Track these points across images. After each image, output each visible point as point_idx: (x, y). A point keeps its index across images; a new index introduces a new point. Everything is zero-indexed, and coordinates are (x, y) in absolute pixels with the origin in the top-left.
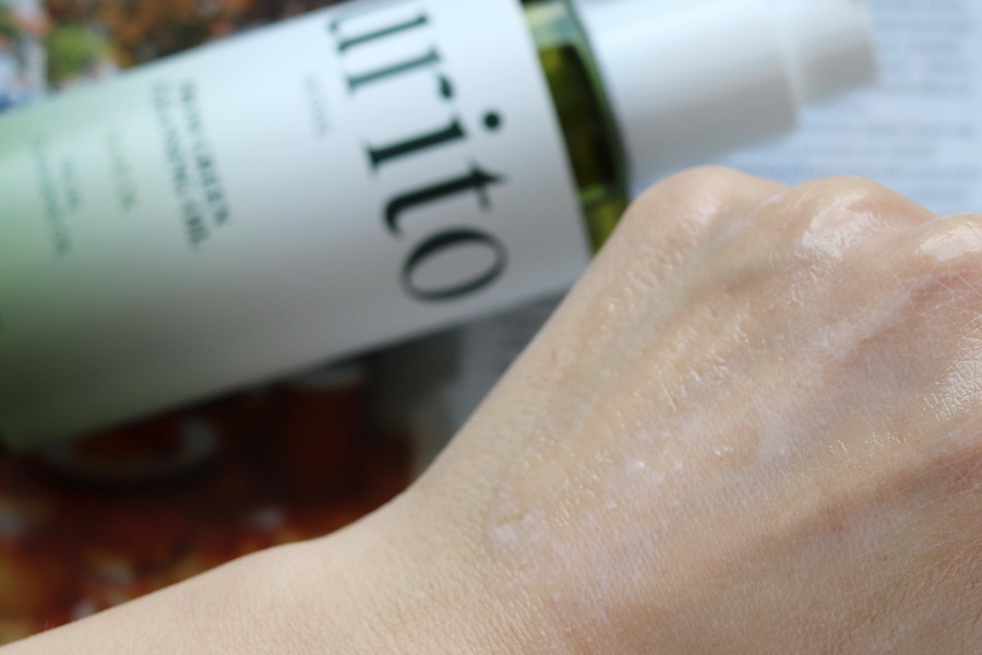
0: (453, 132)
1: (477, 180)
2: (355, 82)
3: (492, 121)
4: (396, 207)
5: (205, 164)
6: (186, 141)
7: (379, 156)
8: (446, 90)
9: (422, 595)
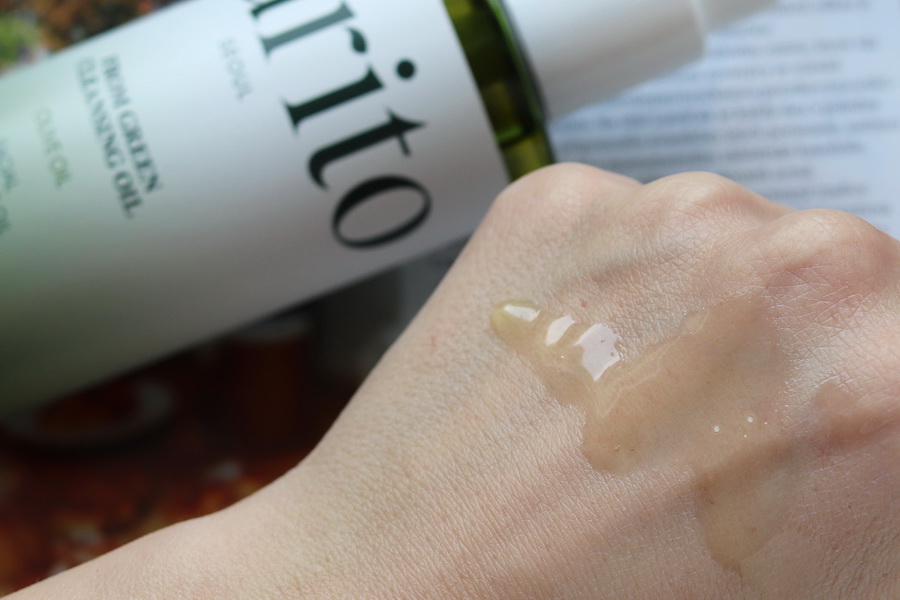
0: (370, 84)
1: (396, 128)
2: (270, 44)
3: (406, 70)
4: (319, 161)
5: (132, 134)
6: (113, 114)
7: (299, 113)
8: (359, 44)
9: (319, 569)
